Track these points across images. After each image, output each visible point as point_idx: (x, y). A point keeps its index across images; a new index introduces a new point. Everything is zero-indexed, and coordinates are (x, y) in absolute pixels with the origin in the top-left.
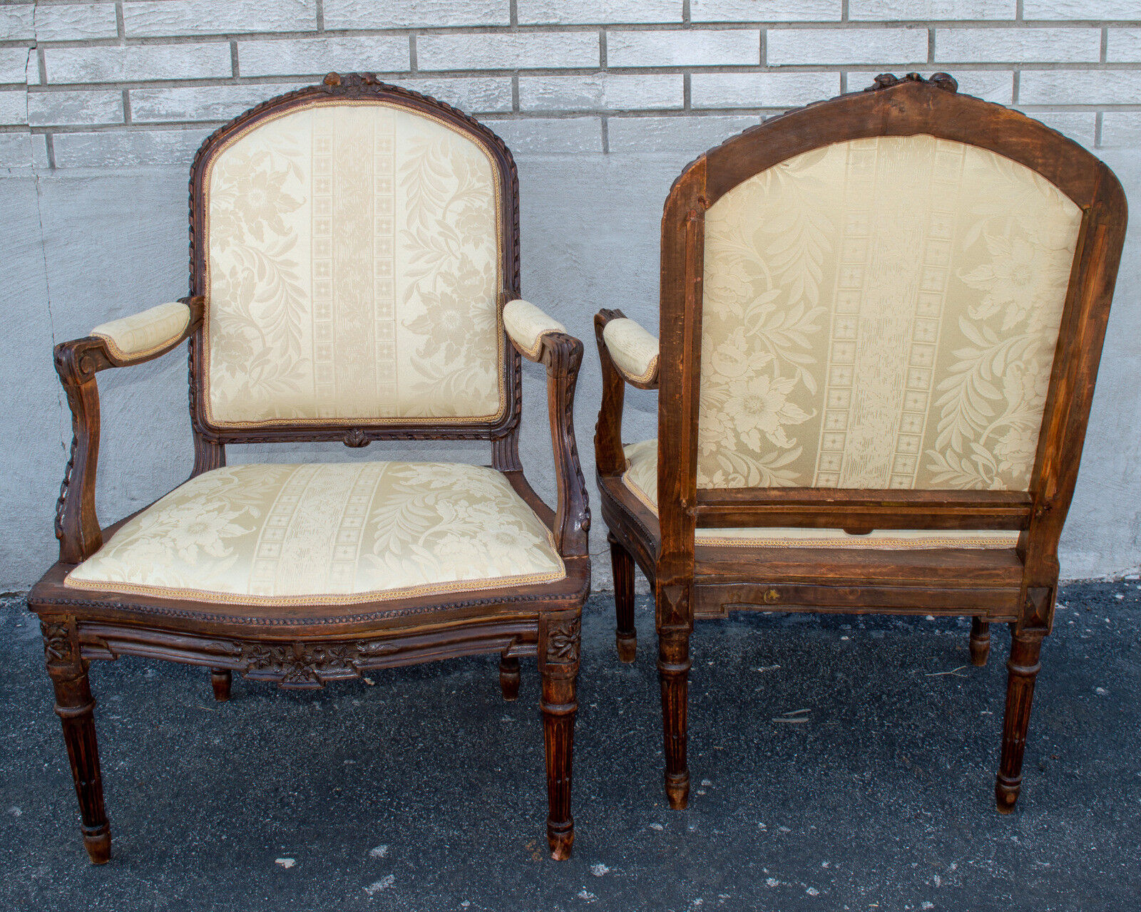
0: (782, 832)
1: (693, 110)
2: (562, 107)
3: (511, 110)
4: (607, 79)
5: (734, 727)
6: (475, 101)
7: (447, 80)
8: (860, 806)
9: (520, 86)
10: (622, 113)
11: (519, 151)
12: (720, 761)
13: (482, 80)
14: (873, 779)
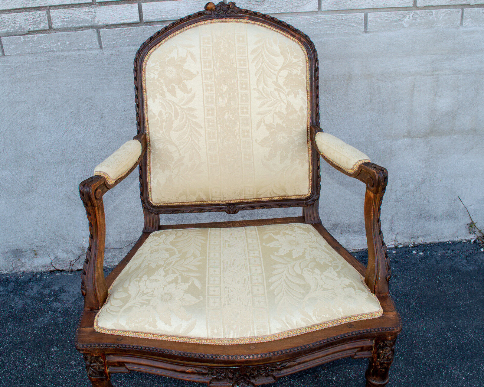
1: (145, 22)
2: (74, 25)
3: (48, 28)
4: (97, 9)
6: (28, 25)
7: (12, 14)
9: (51, 15)
10: (107, 26)
11: (55, 50)
13: (31, 13)
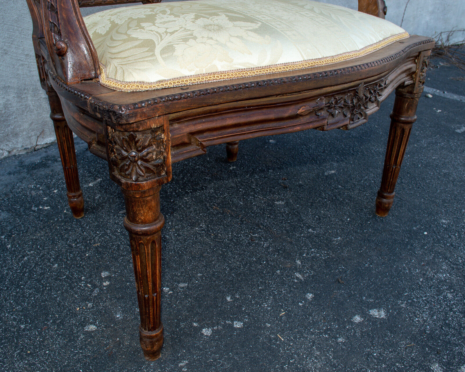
0: (183, 288)
5: (98, 226)
8: (215, 246)
12: (104, 254)
14: (208, 227)
